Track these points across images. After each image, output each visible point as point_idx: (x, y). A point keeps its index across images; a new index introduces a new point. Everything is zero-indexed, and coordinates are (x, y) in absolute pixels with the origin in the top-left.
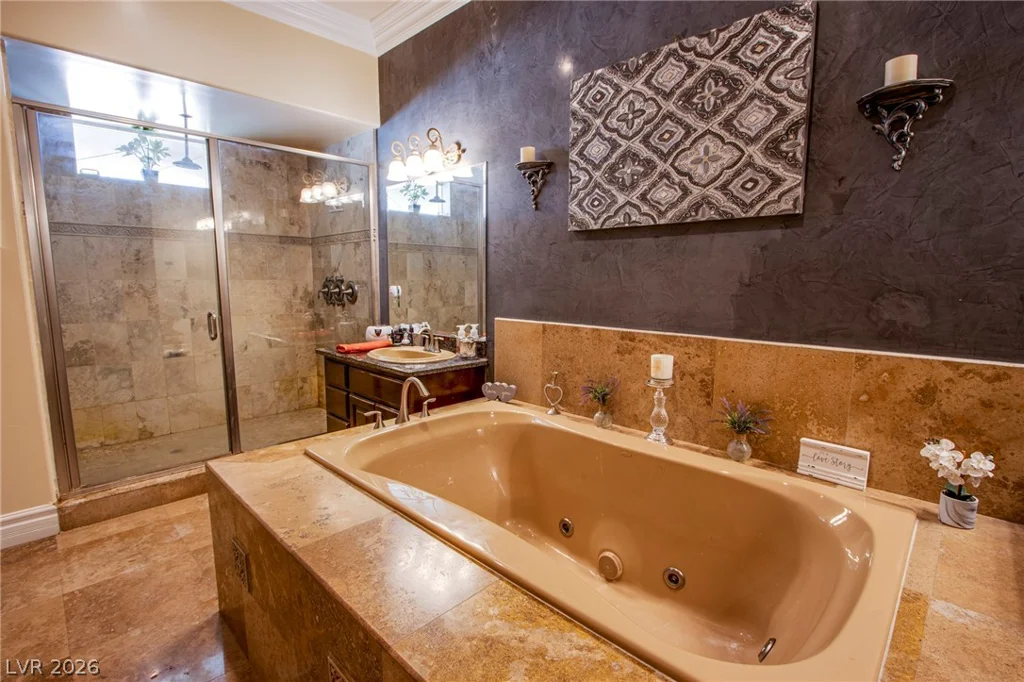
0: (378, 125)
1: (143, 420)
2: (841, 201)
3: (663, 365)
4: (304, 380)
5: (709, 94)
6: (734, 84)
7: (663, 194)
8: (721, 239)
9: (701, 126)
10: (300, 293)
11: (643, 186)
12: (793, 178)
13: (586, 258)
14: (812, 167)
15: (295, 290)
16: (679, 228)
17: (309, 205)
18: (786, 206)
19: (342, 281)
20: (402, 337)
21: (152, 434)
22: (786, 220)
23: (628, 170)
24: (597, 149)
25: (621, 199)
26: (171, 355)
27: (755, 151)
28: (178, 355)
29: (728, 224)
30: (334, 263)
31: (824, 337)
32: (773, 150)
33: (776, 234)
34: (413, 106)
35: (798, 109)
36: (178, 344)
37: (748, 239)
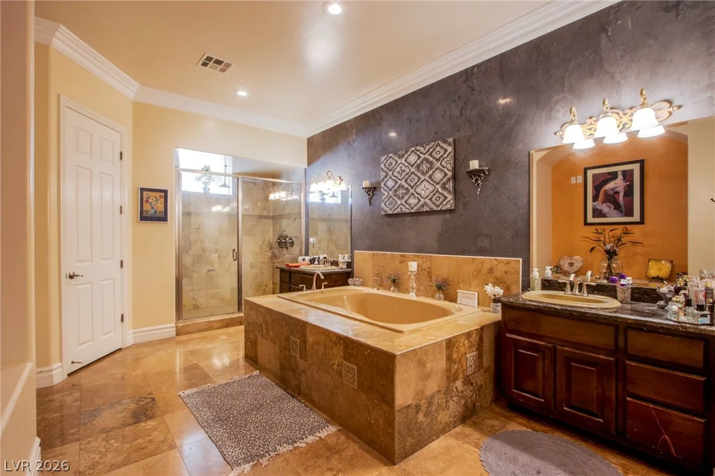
0: (306, 167)
1: (196, 300)
2: (465, 205)
3: (413, 266)
4: (266, 286)
5: (425, 167)
6: (431, 163)
7: (413, 201)
8: (432, 218)
9: (423, 178)
10: (266, 242)
11: (406, 197)
12: (450, 197)
13: (388, 225)
14: (456, 193)
15: (264, 241)
16: (418, 214)
17: (273, 201)
18: (448, 206)
19: (287, 237)
20: (314, 261)
21: (198, 307)
22: (450, 211)
23: (401, 191)
24: (390, 183)
25: (399, 202)
26: (209, 271)
27: (438, 187)
28: (212, 270)
29: (432, 212)
30: (283, 227)
31: (463, 253)
32: (444, 187)
33: (448, 216)
34: (322, 159)
35: (450, 174)
36: (212, 266)
37: (440, 218)
